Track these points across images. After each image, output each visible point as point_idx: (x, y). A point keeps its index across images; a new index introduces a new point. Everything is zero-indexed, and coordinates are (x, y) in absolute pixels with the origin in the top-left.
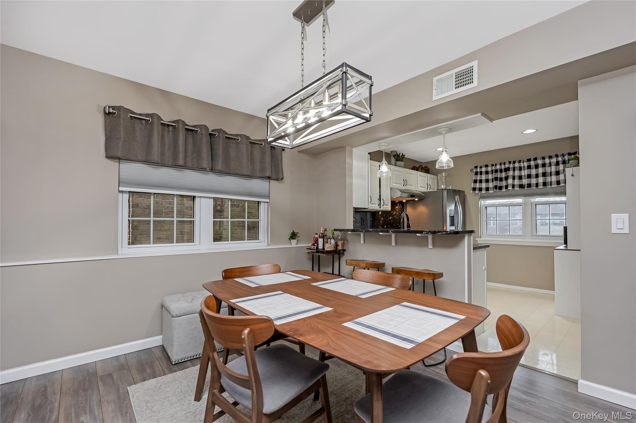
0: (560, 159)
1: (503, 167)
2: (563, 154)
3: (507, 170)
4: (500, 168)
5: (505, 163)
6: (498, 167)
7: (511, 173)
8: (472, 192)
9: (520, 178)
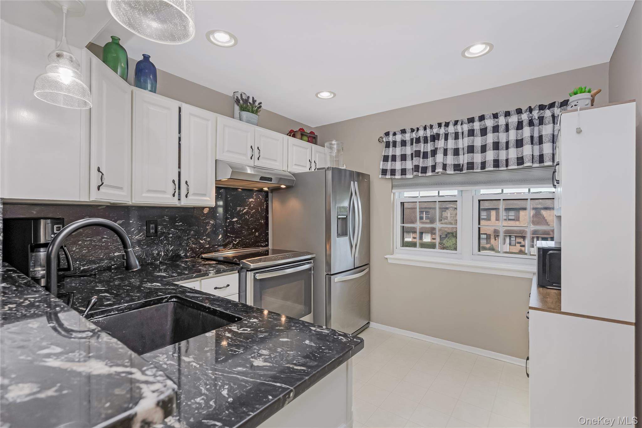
0: (525, 117)
1: (429, 133)
2: (530, 107)
3: (435, 138)
4: (425, 135)
5: (431, 127)
6: (421, 133)
7: (440, 144)
8: (380, 176)
9: (456, 152)
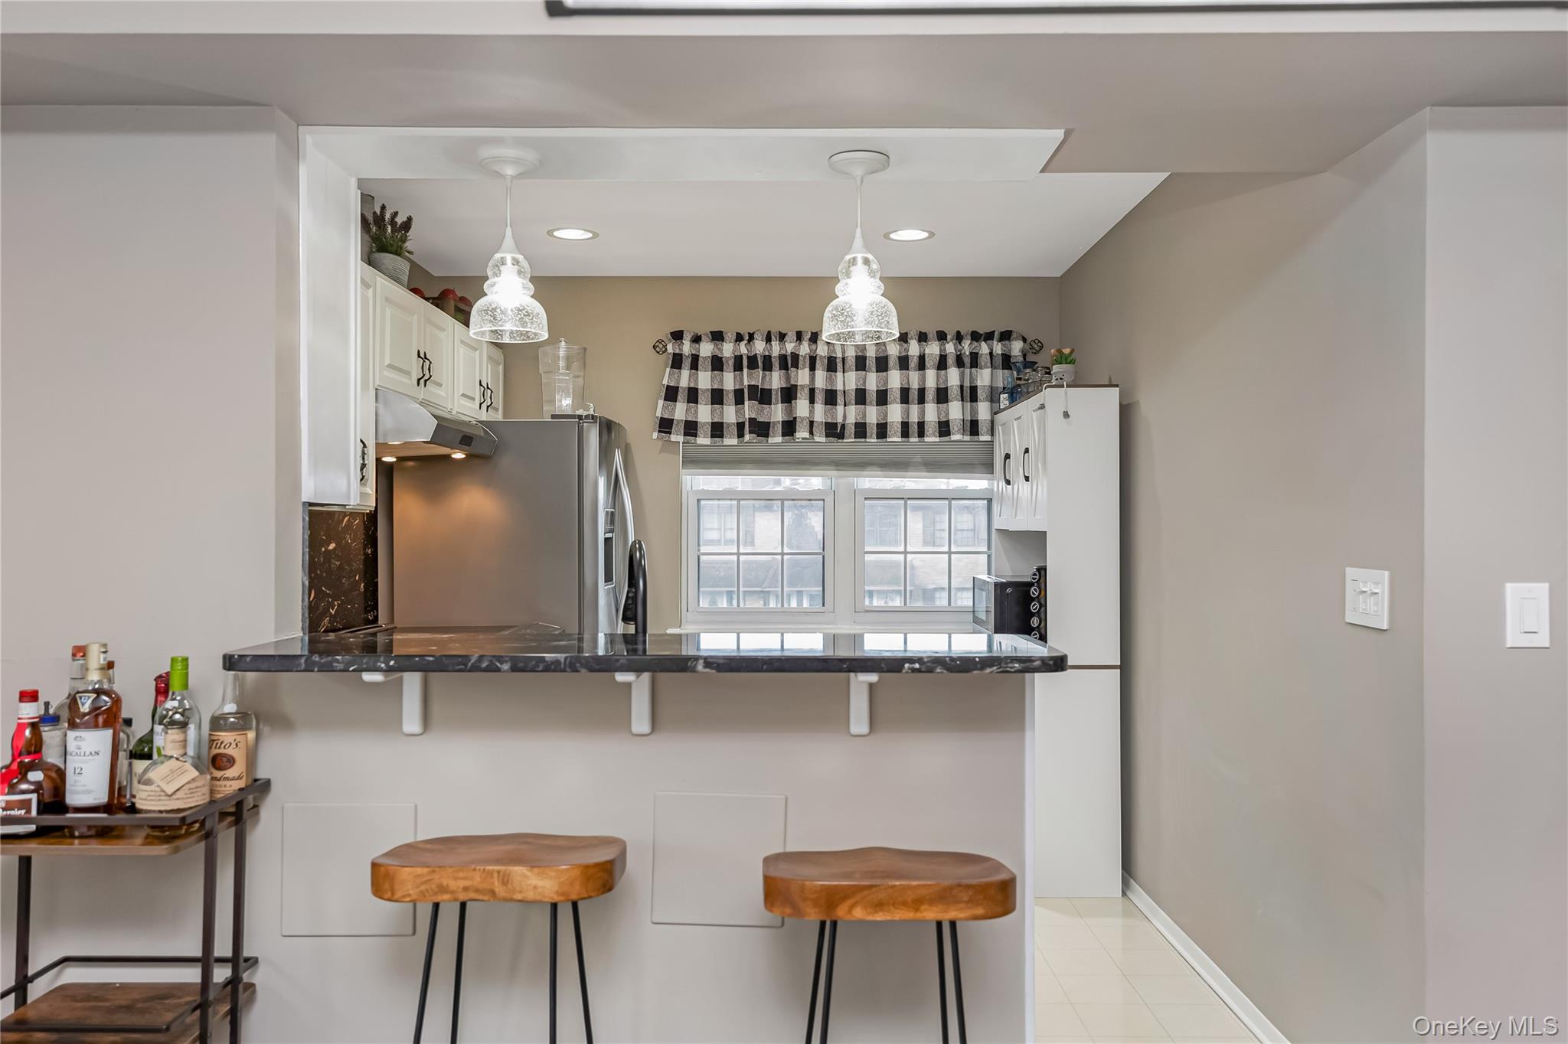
0: (950, 348)
1: (776, 349)
2: (958, 333)
3: (789, 362)
4: (767, 354)
5: (782, 337)
6: (759, 346)
7: (802, 377)
8: (655, 435)
9: (831, 398)
